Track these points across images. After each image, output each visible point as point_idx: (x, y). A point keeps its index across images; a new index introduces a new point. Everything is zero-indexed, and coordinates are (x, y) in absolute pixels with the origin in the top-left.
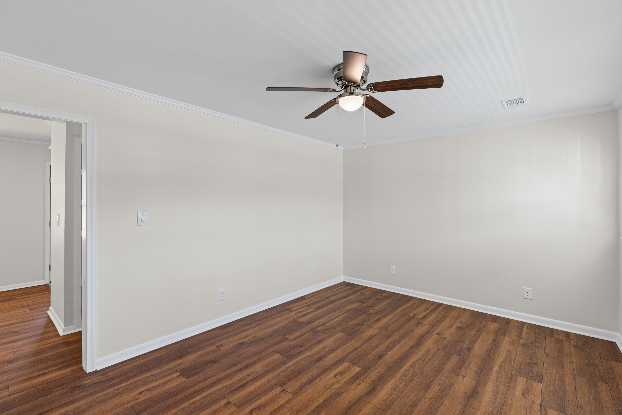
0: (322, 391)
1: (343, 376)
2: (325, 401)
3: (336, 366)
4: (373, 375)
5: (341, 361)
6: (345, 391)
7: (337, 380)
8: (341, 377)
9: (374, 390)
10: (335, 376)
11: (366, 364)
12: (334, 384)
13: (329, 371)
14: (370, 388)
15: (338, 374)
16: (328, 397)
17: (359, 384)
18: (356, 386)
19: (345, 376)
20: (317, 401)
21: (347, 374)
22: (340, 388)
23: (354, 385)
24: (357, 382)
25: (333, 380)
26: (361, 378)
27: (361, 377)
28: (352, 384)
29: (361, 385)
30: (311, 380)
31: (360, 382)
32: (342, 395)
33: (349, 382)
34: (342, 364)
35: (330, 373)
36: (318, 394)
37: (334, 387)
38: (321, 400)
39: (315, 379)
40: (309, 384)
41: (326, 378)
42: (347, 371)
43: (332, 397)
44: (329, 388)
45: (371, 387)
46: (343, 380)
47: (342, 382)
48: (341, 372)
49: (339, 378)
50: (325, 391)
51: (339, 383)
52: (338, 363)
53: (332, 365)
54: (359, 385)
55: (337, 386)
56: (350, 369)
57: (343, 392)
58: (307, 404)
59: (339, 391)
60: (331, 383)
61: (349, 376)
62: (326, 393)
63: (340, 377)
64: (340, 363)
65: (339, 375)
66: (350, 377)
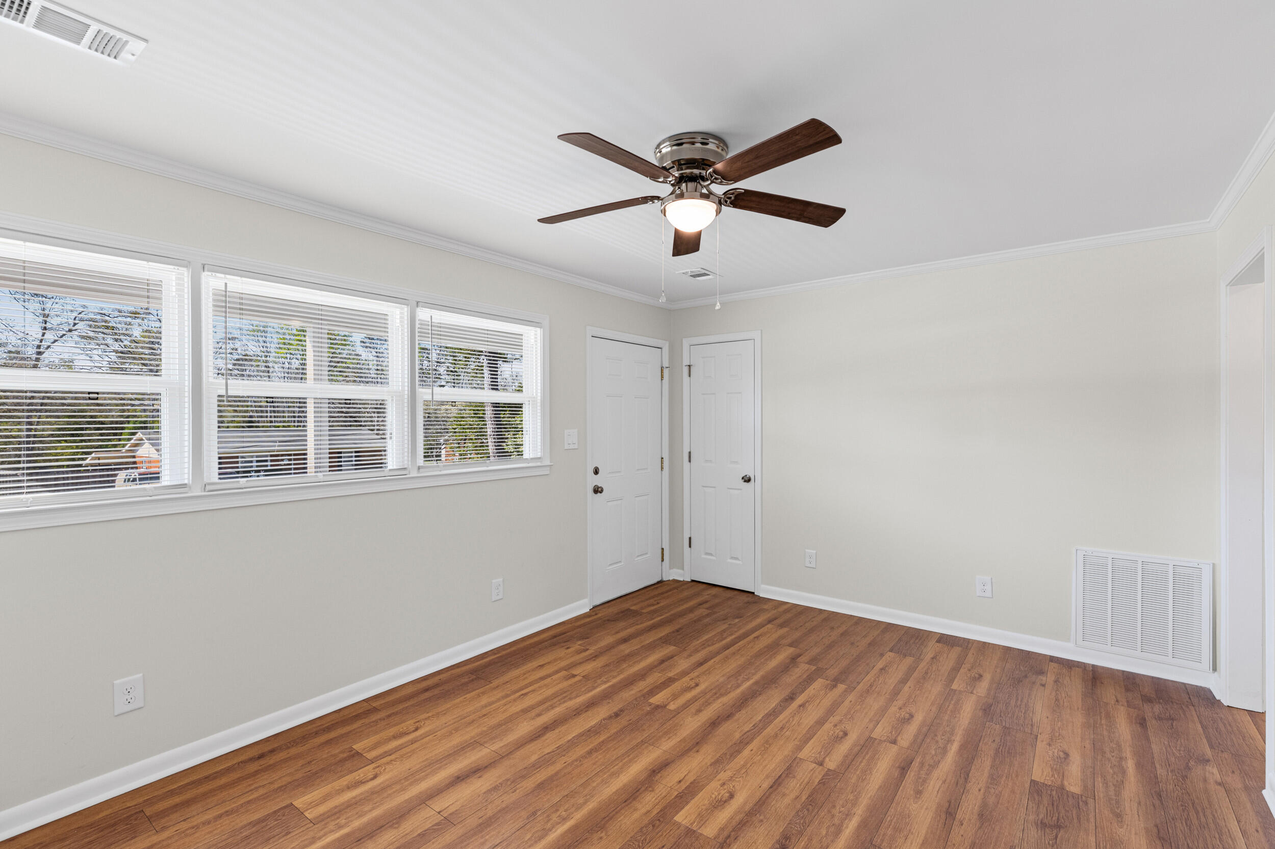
0: (749, 765)
1: (714, 796)
2: (739, 752)
3: (734, 823)
4: (649, 802)
5: (725, 842)
6: (708, 768)
7: (725, 787)
8: (719, 794)
9: (654, 771)
10: (732, 796)
11: (660, 834)
12: (731, 779)
13: (747, 808)
14: (659, 775)
15: (725, 802)
16: (736, 757)
17: (680, 782)
18: (687, 778)
19: (711, 797)
20: (752, 750)
21: (706, 802)
22: (718, 773)
23: (690, 778)
24: (683, 786)
25: (734, 786)
26: (676, 793)
27: (676, 797)
28: (694, 780)
29: (677, 779)
30: (779, 785)
31: (679, 786)
32: (713, 761)
33: (701, 784)
34: (722, 829)
35: (745, 803)
36: (755, 760)
37: (729, 773)
38: (746, 752)
39: (771, 787)
40: (779, 777)
41: (750, 791)
42: (707, 810)
43: (729, 757)
44: (739, 771)
45: (657, 777)
46: (712, 790)
47: (714, 785)
48: (721, 806)
49: (723, 792)
50: (744, 766)
51: (721, 782)
52: (733, 833)
53: (745, 824)
54: (681, 778)
55: (723, 776)
56: (699, 814)
57: (711, 765)
58: (768, 746)
59: (719, 766)
60: (737, 779)
61: (701, 800)
62: (742, 763)
63: (721, 795)
64: (726, 833)
65: (724, 799)
66: (700, 795)
